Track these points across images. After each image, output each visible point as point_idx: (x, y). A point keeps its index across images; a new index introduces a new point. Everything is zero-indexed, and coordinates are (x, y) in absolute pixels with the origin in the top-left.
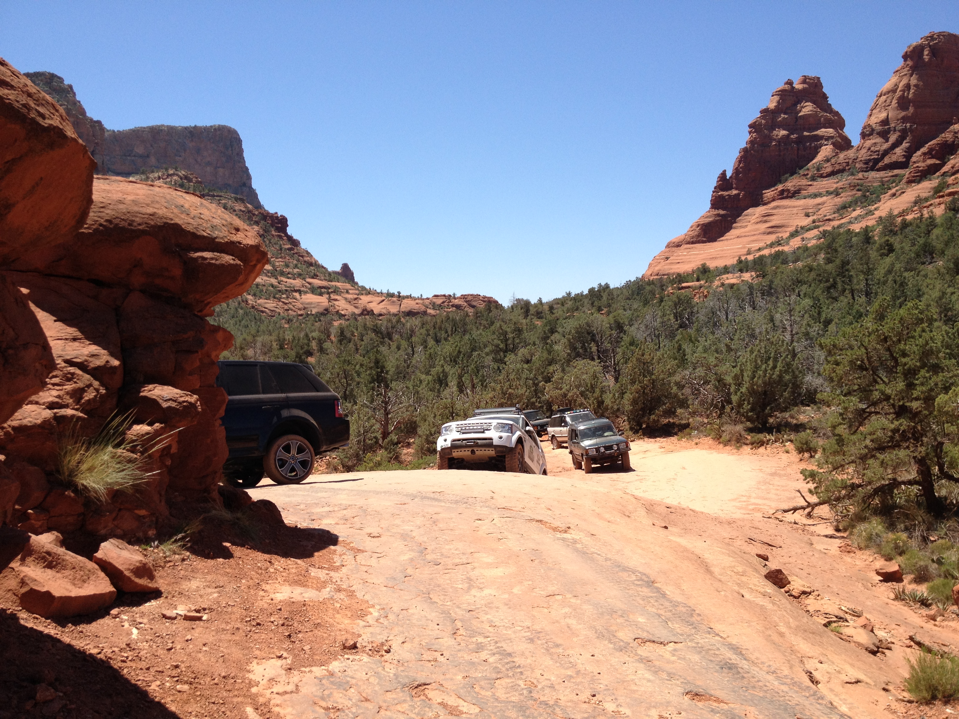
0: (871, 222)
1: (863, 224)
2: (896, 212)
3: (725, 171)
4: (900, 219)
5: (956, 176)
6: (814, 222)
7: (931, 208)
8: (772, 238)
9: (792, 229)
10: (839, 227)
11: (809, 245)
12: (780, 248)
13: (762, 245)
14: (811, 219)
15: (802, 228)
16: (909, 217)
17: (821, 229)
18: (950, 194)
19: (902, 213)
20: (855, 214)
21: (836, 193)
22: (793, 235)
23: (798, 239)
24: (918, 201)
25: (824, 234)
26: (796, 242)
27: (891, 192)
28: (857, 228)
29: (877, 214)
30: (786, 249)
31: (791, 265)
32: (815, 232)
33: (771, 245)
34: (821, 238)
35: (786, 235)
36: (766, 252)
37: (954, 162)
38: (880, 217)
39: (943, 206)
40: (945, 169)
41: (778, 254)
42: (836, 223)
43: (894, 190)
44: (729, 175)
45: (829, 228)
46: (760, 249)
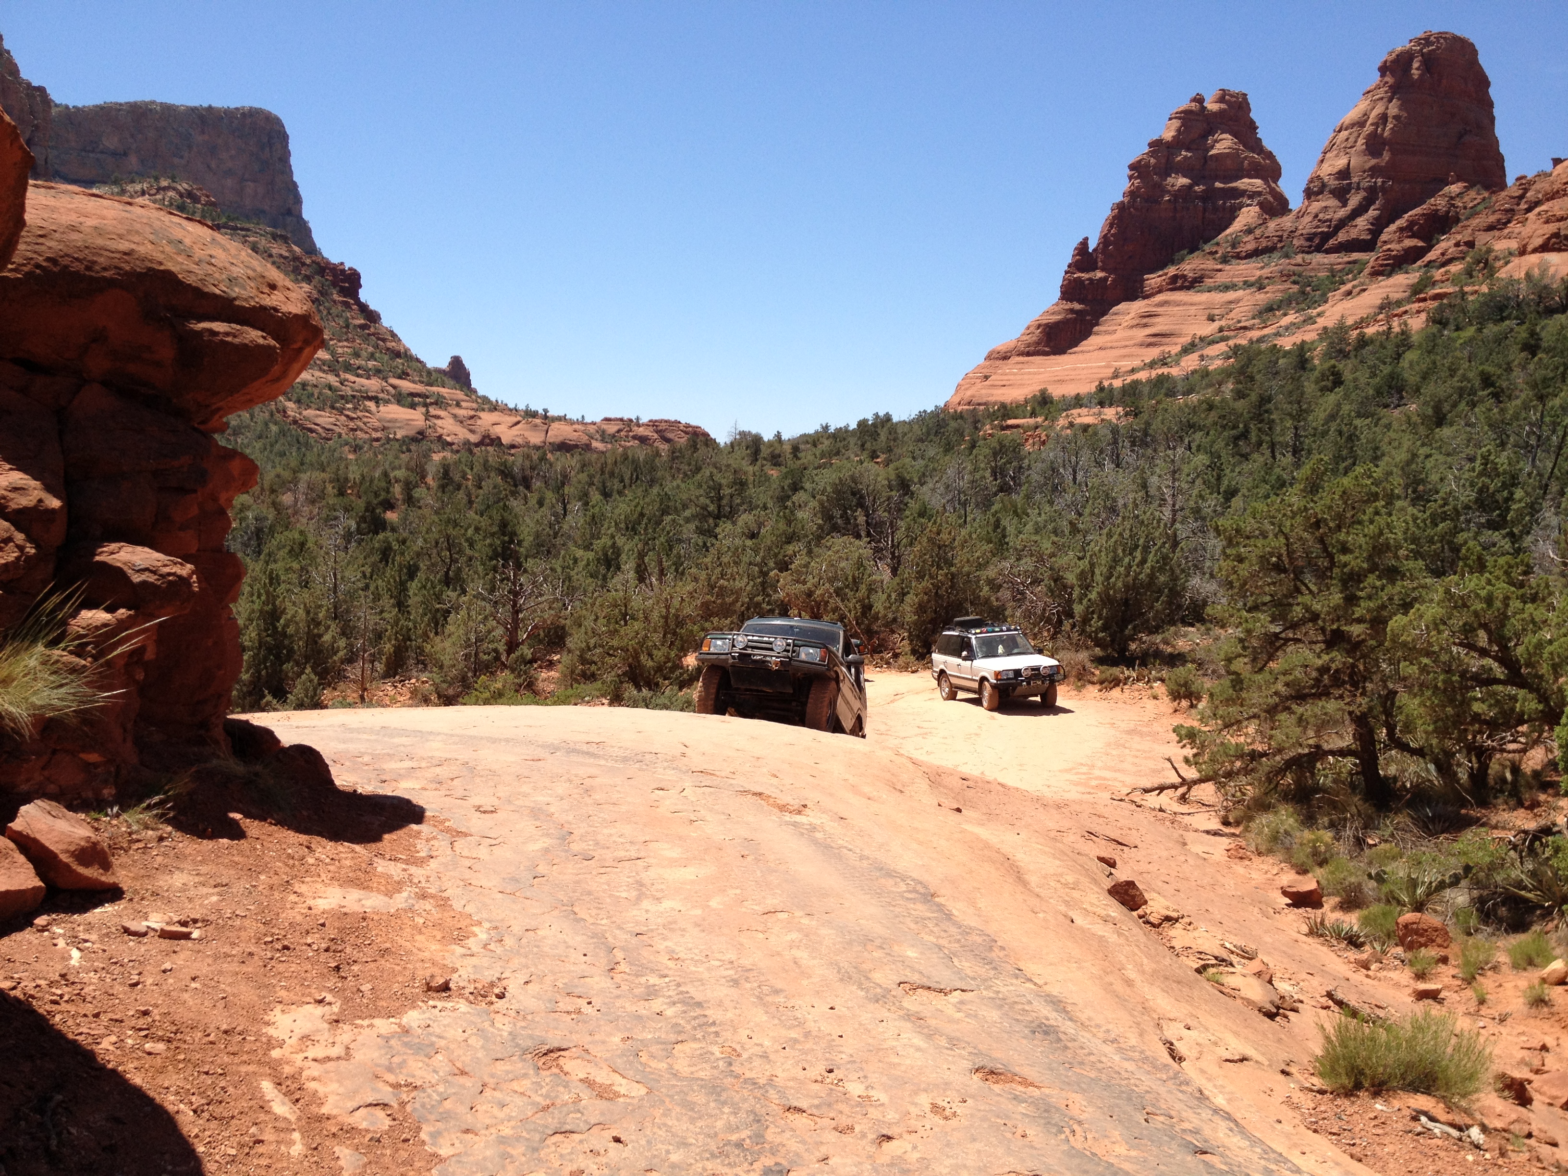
0: (1309, 335)
1: (1298, 338)
2: (1350, 322)
3: (1086, 239)
4: (1355, 333)
5: (1447, 268)
6: (1221, 330)
7: (1405, 317)
8: (1154, 353)
9: (1186, 340)
10: (1260, 340)
11: (1210, 368)
12: (1165, 370)
13: (1137, 363)
14: (1216, 325)
15: (1202, 339)
16: (1370, 331)
17: (1231, 343)
18: (1436, 297)
19: (1360, 324)
20: (1285, 321)
21: (1259, 285)
22: (1187, 350)
23: (1195, 356)
24: (1386, 306)
25: (1236, 351)
26: (1191, 362)
27: (1344, 288)
28: (1287, 343)
29: (1321, 322)
30: (1175, 372)
31: (1181, 400)
32: (1222, 347)
33: (1152, 365)
34: (1229, 358)
35: (1175, 349)
36: (1143, 376)
37: (1445, 244)
38: (1325, 328)
39: (1423, 316)
40: (1431, 256)
41: (1161, 380)
42: (1255, 334)
43: (1349, 286)
44: (1092, 245)
45: (1244, 342)
46: (1133, 371)
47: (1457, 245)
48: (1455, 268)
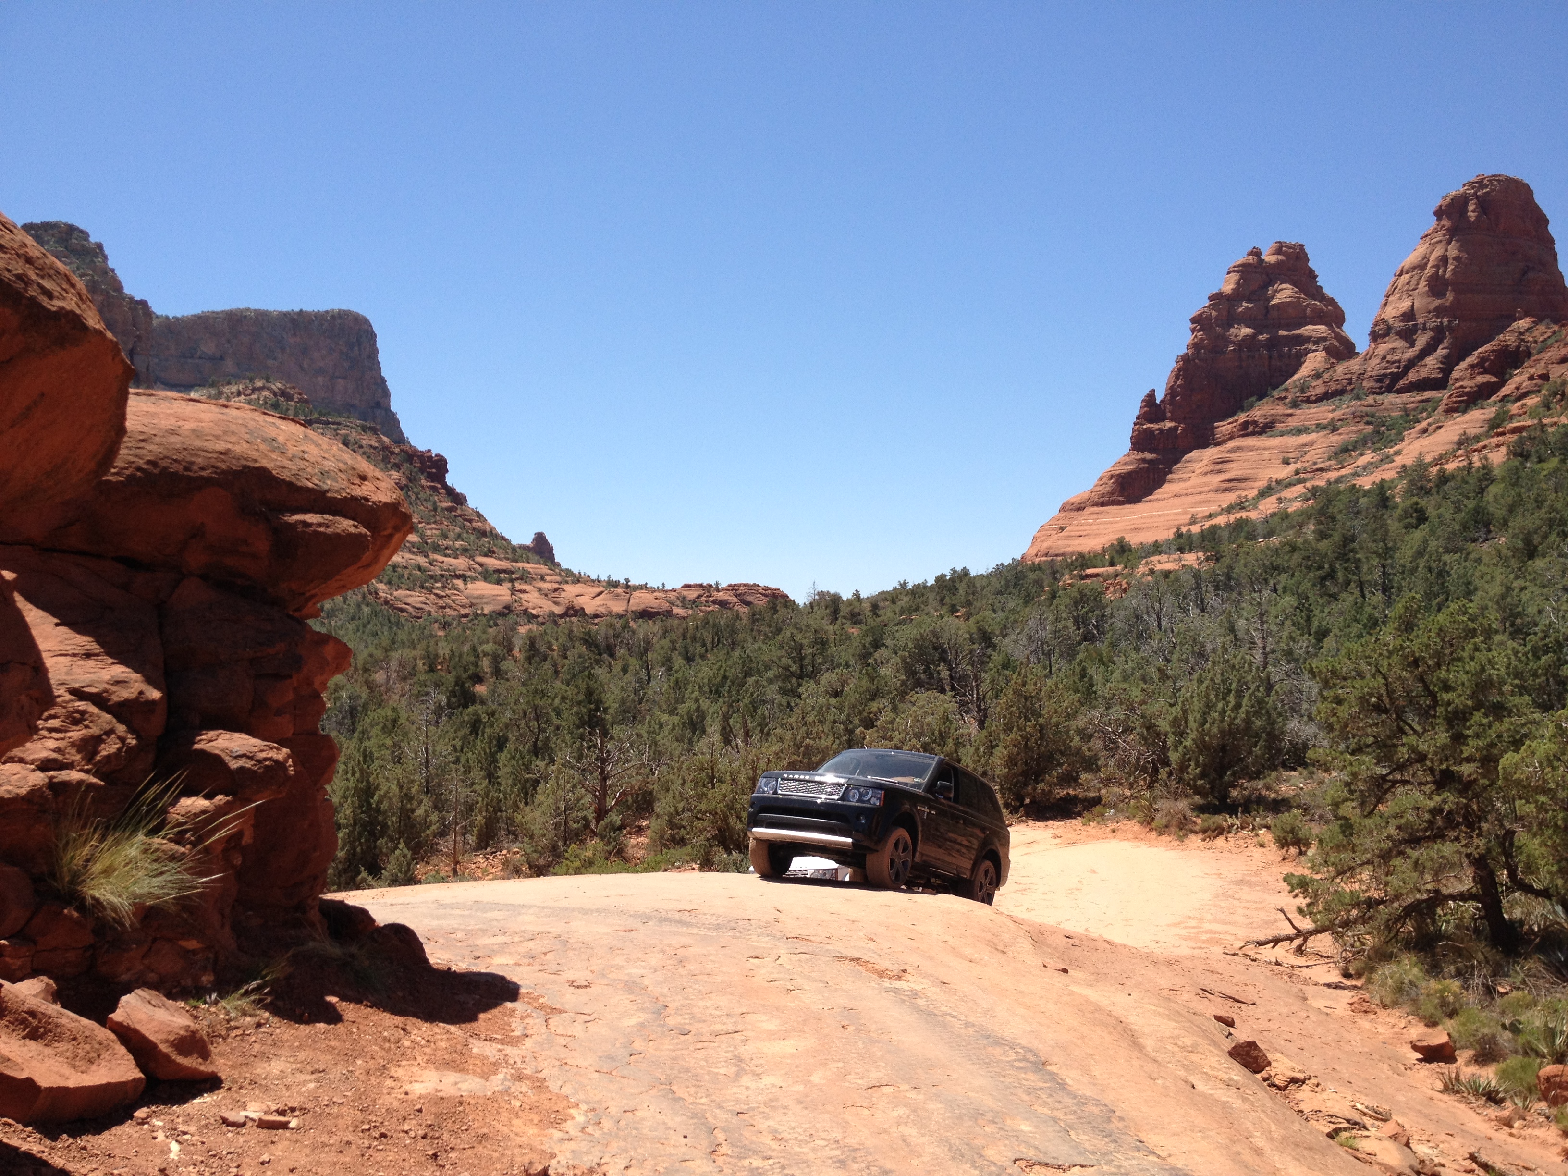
0: (1388, 473)
1: (1377, 477)
2: (1428, 459)
3: (1153, 391)
4: (1435, 470)
5: (1524, 401)
6: (1297, 472)
7: (1485, 452)
8: (1230, 498)
9: (1262, 484)
10: (1338, 481)
11: (1289, 510)
12: (1244, 514)
13: (1214, 508)
14: (1292, 468)
15: (1278, 482)
16: (1451, 467)
17: (1309, 484)
18: (1514, 431)
19: (1439, 460)
20: (1362, 461)
21: (1333, 427)
22: (1264, 493)
23: (1273, 499)
24: (1464, 441)
25: (1314, 492)
26: (1269, 505)
27: (1419, 427)
28: (1366, 482)
29: (1399, 461)
30: (1253, 515)
31: (1262, 542)
32: (1299, 489)
33: (1230, 509)
34: (1309, 499)
35: (1252, 493)
36: (1221, 520)
37: (1519, 379)
38: (1404, 466)
39: (1503, 450)
40: (1506, 390)
41: (1240, 524)
42: (1333, 475)
43: (1424, 424)
44: (1159, 397)
45: (1322, 483)
46: (1211, 516)
47: (1531, 378)
48: (1531, 401)
